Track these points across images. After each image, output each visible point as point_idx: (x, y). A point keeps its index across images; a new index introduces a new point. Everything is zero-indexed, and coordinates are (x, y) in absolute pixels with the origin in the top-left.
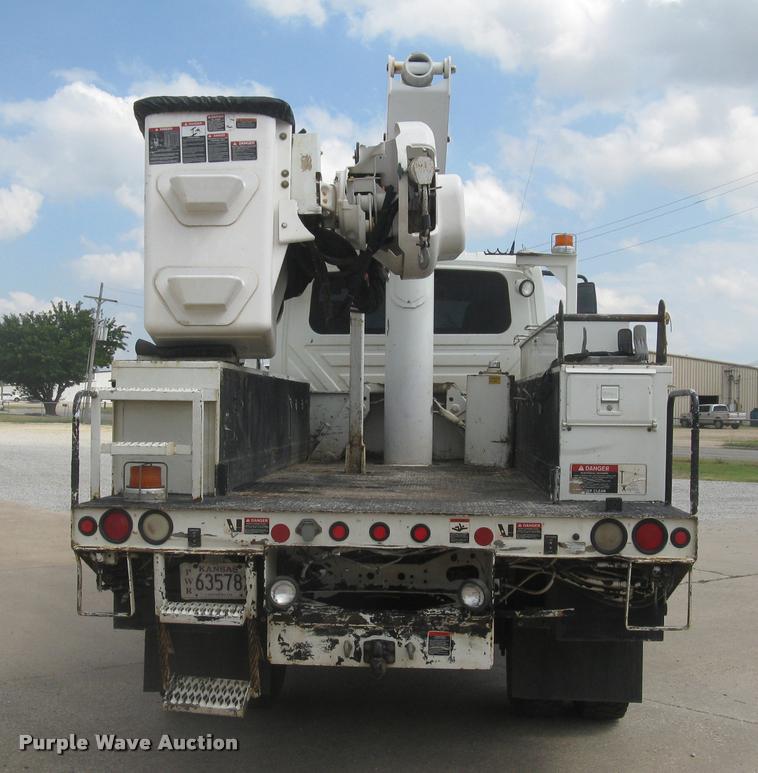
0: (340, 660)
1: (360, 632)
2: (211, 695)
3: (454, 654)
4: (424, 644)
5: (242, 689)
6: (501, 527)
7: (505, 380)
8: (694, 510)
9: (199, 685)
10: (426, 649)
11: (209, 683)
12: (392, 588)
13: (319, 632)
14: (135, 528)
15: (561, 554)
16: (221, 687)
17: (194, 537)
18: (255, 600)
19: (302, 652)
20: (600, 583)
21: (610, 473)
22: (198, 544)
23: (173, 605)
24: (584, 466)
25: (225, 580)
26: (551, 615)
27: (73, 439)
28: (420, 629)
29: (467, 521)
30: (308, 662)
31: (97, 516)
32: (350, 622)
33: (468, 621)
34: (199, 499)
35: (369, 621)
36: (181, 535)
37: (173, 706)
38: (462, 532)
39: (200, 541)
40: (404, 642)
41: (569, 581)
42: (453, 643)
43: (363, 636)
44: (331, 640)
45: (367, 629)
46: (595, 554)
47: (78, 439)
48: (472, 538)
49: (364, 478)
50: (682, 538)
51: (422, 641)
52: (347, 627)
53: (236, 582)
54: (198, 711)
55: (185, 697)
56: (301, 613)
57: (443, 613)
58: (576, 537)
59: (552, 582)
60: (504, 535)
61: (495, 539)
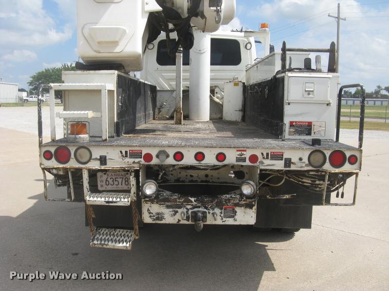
0: (179, 221)
1: (189, 207)
2: (114, 239)
3: (236, 217)
4: (221, 213)
5: (130, 235)
6: (262, 154)
7: (241, 85)
8: (361, 146)
9: (108, 233)
10: (222, 215)
11: (113, 232)
12: (202, 181)
13: (168, 207)
14: (72, 156)
15: (293, 168)
16: (119, 234)
17: (103, 160)
18: (135, 192)
19: (160, 216)
20: (310, 182)
21: (308, 126)
22: (105, 164)
23: (93, 194)
24: (296, 122)
25: (120, 180)
26: (285, 197)
27: (38, 110)
28: (220, 205)
29: (245, 151)
30: (163, 222)
31: (53, 150)
32: (184, 202)
33: (244, 201)
34: (106, 140)
35: (193, 201)
36: (96, 159)
37: (95, 244)
38: (243, 156)
39: (106, 162)
40: (211, 211)
41: (293, 180)
42: (236, 212)
43: (191, 209)
44: (174, 211)
45: (192, 205)
46: (310, 168)
47: (41, 110)
48: (247, 160)
49: (182, 127)
50: (353, 160)
51: (220, 211)
52: (182, 204)
53: (126, 181)
54: (108, 247)
55: (101, 240)
56: (159, 197)
57: (231, 197)
58: (301, 159)
59: (284, 180)
60: (264, 158)
61: (259, 160)
